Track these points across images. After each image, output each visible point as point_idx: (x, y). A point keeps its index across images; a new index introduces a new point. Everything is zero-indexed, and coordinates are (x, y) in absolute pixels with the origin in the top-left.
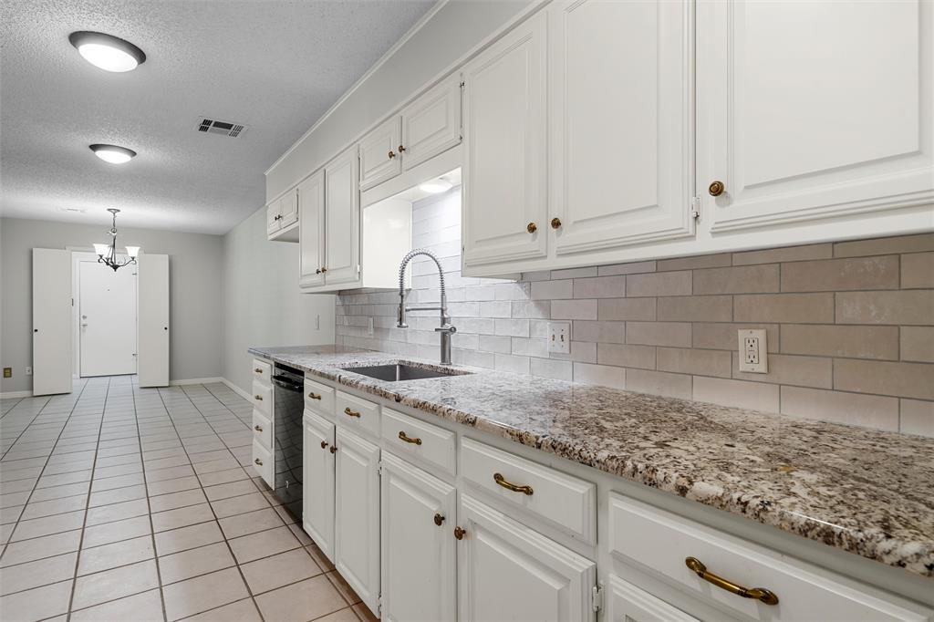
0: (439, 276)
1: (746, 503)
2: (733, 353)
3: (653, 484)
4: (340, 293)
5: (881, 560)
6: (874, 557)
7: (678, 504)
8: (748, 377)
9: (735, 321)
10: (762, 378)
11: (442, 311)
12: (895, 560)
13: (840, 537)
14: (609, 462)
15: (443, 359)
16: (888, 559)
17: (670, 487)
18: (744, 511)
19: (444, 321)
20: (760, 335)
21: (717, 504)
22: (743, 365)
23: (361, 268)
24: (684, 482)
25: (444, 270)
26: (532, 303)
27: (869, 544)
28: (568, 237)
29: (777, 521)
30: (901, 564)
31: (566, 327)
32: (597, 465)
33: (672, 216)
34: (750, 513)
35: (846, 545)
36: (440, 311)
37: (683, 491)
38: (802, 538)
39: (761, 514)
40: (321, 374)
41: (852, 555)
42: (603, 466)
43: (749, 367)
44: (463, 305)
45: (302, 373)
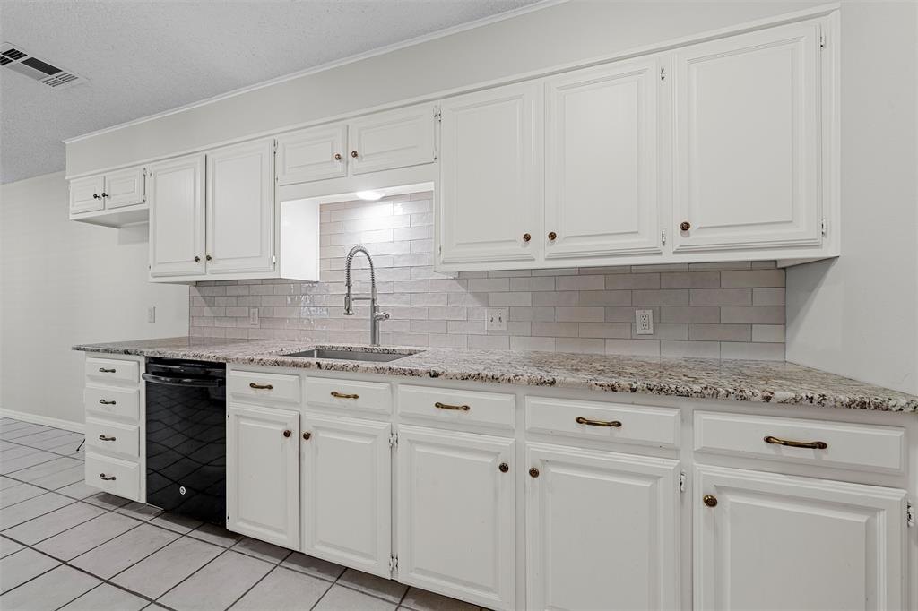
0: (369, 271)
1: (812, 398)
2: (632, 324)
3: (743, 399)
4: (197, 284)
5: (891, 410)
6: (887, 410)
7: (766, 408)
8: (643, 337)
9: (634, 304)
10: (650, 337)
11: (373, 301)
12: (898, 408)
13: (869, 404)
14: (705, 391)
15: (374, 342)
16: (894, 409)
17: (759, 398)
18: (811, 402)
19: (374, 309)
20: (649, 312)
21: (793, 402)
22: (639, 331)
23: (278, 259)
24: (766, 394)
25: (374, 266)
26: (469, 295)
27: (884, 404)
28: (559, 246)
29: (833, 403)
30: (901, 410)
31: (504, 312)
32: (694, 395)
33: (648, 240)
34: (815, 403)
35: (873, 407)
36: (370, 301)
37: (768, 399)
38: (848, 409)
39: (823, 402)
40: (277, 363)
41: (876, 412)
42: (701, 395)
43: (642, 332)
44: (390, 297)
45: (222, 366)
